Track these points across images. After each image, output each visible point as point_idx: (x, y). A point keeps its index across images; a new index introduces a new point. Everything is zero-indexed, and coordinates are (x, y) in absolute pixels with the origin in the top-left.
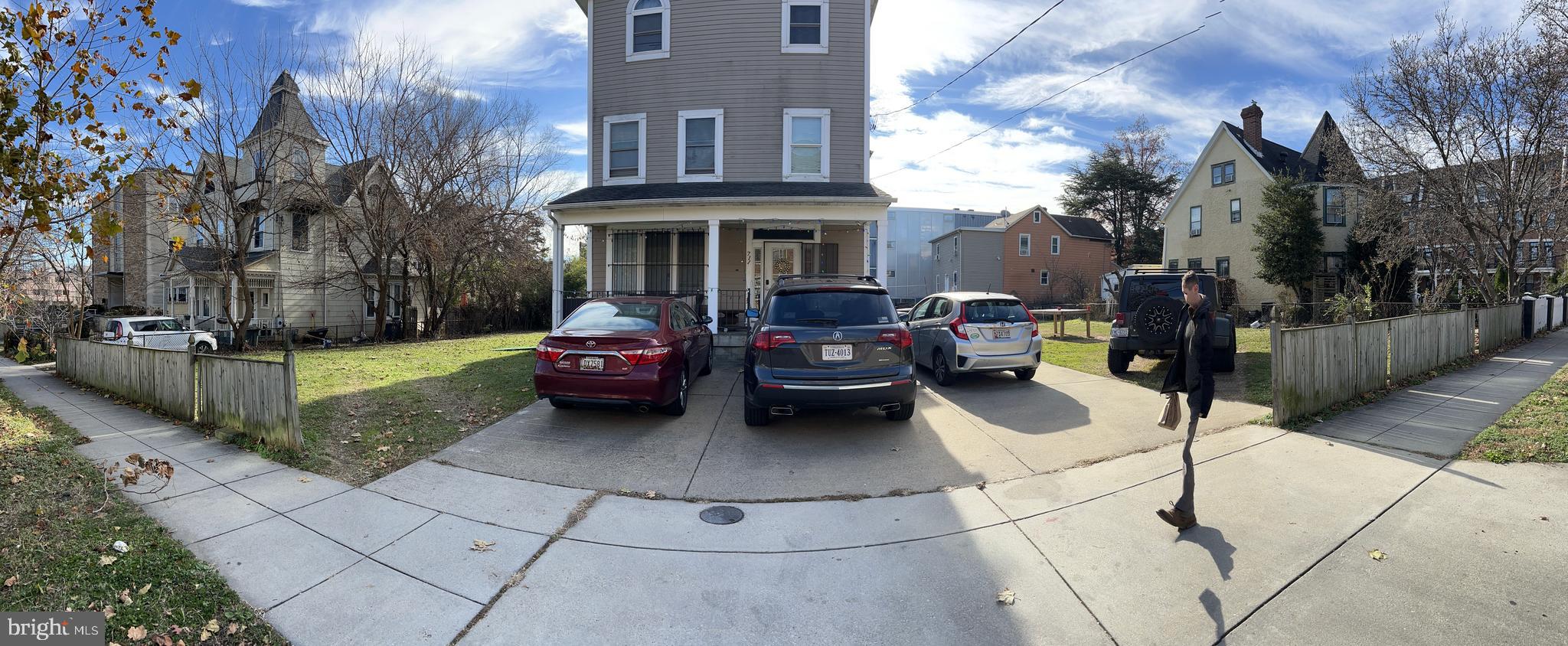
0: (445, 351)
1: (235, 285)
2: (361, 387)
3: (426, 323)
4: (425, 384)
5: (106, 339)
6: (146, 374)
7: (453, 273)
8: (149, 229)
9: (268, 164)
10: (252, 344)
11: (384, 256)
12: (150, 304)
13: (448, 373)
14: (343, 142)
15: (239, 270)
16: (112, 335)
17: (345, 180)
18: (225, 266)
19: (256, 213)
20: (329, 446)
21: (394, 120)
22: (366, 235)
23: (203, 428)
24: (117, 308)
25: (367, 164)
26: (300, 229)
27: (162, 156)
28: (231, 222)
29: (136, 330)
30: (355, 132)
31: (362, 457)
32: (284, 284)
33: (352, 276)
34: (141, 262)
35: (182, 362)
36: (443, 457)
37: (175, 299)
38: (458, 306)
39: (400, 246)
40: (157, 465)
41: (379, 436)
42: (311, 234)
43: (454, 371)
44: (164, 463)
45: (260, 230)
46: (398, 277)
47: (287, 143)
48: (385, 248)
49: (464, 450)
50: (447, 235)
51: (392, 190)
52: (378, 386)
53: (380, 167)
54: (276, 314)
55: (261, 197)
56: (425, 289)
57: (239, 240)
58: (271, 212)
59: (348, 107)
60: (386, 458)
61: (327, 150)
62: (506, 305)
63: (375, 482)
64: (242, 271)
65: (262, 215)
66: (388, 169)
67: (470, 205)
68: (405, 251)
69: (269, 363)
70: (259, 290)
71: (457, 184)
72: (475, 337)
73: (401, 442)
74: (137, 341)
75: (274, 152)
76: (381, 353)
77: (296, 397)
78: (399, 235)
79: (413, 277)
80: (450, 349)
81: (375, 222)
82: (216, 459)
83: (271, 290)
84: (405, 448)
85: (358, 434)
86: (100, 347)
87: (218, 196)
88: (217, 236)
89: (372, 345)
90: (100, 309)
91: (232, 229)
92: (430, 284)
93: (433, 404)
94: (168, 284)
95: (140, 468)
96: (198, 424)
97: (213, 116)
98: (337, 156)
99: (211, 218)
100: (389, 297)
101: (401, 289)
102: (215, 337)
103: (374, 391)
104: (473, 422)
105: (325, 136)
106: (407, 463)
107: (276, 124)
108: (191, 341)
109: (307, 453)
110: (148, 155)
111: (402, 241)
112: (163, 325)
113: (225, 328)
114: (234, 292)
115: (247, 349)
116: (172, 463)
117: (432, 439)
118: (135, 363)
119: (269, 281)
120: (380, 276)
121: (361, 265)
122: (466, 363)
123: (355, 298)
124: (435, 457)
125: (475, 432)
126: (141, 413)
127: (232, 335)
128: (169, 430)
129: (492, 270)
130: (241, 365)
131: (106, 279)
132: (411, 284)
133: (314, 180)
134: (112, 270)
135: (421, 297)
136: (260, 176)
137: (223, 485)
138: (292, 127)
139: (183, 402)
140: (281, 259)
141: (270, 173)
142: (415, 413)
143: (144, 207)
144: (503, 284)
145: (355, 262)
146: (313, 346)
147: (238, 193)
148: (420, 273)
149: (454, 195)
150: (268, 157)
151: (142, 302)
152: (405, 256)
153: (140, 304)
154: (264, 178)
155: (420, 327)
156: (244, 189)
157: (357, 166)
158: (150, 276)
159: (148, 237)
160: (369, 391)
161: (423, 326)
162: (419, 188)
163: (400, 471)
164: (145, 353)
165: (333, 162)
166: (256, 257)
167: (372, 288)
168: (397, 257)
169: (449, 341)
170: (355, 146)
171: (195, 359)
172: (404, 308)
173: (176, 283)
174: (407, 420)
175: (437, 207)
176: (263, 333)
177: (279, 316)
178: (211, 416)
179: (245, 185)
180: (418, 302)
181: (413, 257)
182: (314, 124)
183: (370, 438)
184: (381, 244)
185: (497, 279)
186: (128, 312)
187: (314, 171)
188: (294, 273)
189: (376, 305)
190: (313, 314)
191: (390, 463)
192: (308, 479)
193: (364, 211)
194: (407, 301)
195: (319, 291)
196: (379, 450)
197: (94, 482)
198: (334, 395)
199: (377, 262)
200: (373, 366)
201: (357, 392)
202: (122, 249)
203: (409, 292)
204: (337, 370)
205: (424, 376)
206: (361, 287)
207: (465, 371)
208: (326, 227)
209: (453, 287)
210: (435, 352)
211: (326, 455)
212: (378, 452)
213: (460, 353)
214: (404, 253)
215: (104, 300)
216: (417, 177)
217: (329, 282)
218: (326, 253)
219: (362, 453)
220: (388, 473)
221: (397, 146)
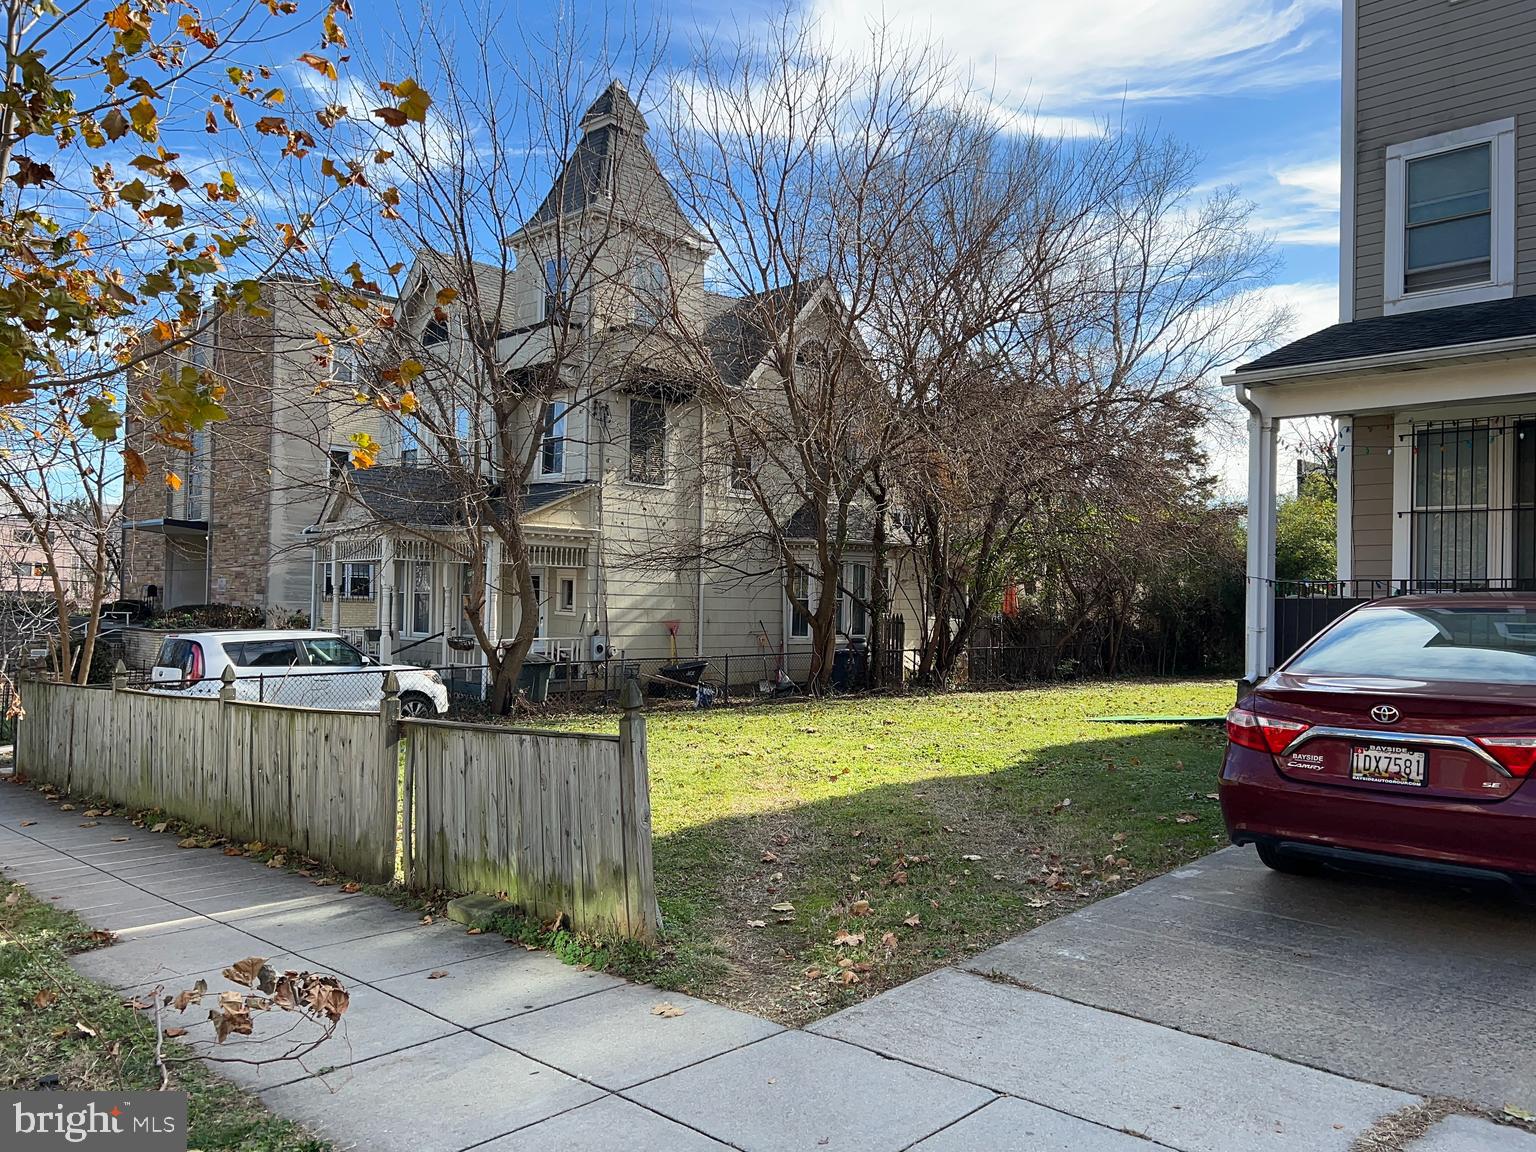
0: (973, 717)
1: (494, 558)
2: (786, 797)
3: (924, 652)
4: (934, 793)
5: (157, 685)
6: (268, 770)
7: (987, 540)
8: (279, 420)
9: (577, 286)
10: (536, 699)
11: (834, 500)
12: (276, 600)
13: (985, 771)
14: (745, 244)
15: (506, 523)
16: (176, 674)
17: (748, 330)
18: (473, 515)
19: (549, 393)
20: (720, 933)
21: (860, 200)
22: (794, 451)
23: (416, 897)
24: (188, 609)
25: (798, 294)
26: (645, 434)
28: (487, 412)
29: (241, 663)
30: (771, 224)
31: (798, 958)
32: (609, 560)
33: (762, 544)
34: (260, 500)
35: (367, 741)
36: (994, 965)
37: (342, 589)
38: (995, 614)
39: (869, 478)
40: (305, 986)
41: (835, 911)
42: (671, 448)
43: (1000, 765)
44: (325, 981)
45: (556, 434)
46: (862, 546)
47: (620, 242)
48: (837, 480)
50: (976, 453)
51: (851, 355)
52: (826, 796)
53: (825, 302)
54: (589, 628)
55: (559, 358)
56: (921, 573)
57: (506, 455)
58: (582, 394)
59: (757, 170)
60: (855, 962)
61: (709, 262)
62: (1112, 615)
63: (835, 1016)
64: (515, 527)
65: (561, 401)
66: (843, 307)
67: (1022, 388)
68: (881, 487)
69: (584, 738)
70: (553, 571)
71: (996, 339)
72: (1040, 687)
73: (891, 925)
74: (246, 692)
75: (590, 260)
76: (828, 719)
77: (647, 817)
78: (864, 453)
79: (896, 547)
80: (985, 713)
81: (814, 425)
82: (452, 970)
83: (581, 572)
84: (901, 939)
85: (788, 906)
86: (143, 704)
87: (458, 350)
89: (804, 701)
90: (141, 612)
91: (490, 427)
92: (934, 565)
93: (958, 839)
94: (325, 553)
95: (262, 994)
96: (403, 888)
98: (732, 276)
99: (438, 401)
100: (842, 590)
101: (869, 576)
102: (445, 682)
103: (818, 806)
104: (1060, 888)
105: (705, 232)
106: (907, 974)
107: (593, 199)
108: (386, 690)
109: (670, 949)
111: (874, 465)
112: (312, 651)
113: (468, 660)
114: (492, 575)
115: (522, 711)
117: (962, 921)
118: (240, 742)
119: (577, 552)
120: (823, 543)
121: (781, 520)
122: (1027, 748)
123: (767, 593)
124: (974, 965)
126: (255, 866)
127: (487, 677)
128: (329, 904)
129: (1080, 531)
130: (516, 745)
131: (161, 538)
132: (890, 564)
133: (682, 329)
134: (179, 515)
135: (912, 592)
136: (557, 312)
137: (470, 1030)
138: (631, 207)
139: (365, 836)
140: (605, 502)
141: (580, 305)
142: (916, 859)
143: (271, 366)
144: (1106, 563)
145: (769, 513)
146: (670, 703)
147: (505, 347)
148: (912, 539)
149: (992, 362)
150: (577, 271)
151: (257, 597)
152: (879, 499)
153: (253, 600)
154: (566, 317)
155: (910, 660)
156: (519, 339)
157: (776, 298)
158: (278, 531)
159: (278, 439)
160: (805, 807)
161: (918, 658)
162: (912, 352)
163: (892, 992)
164: (268, 719)
165: (723, 288)
166: (545, 495)
167: (803, 571)
168: (861, 502)
169: (980, 695)
170: (772, 254)
171: (397, 732)
172: (874, 616)
173: (345, 551)
174: (901, 876)
175: (954, 395)
176: (561, 673)
177: (596, 633)
178: (436, 868)
179: (522, 331)
180: (907, 603)
181: (896, 501)
182: (680, 203)
183: (817, 915)
184: (826, 471)
185: (1091, 552)
186: (218, 618)
187: (681, 307)
188: (633, 534)
189: (813, 608)
190: (672, 629)
191: (868, 974)
192: (676, 1010)
193: (790, 398)
194: (880, 602)
195: (688, 576)
196: (838, 941)
197: (127, 1043)
198: (726, 814)
199: (816, 511)
200: (811, 748)
201: (778, 807)
202: (208, 465)
203: (886, 580)
204: (731, 756)
205: (931, 775)
206: (782, 568)
207: (1028, 767)
208: (705, 433)
209: (987, 571)
210: (949, 719)
211: (717, 952)
212: (837, 947)
213: (1009, 723)
214: (878, 492)
215: (152, 590)
216: (908, 324)
217: (711, 556)
218: (705, 490)
219: (798, 949)
220: (865, 996)
221: (866, 257)
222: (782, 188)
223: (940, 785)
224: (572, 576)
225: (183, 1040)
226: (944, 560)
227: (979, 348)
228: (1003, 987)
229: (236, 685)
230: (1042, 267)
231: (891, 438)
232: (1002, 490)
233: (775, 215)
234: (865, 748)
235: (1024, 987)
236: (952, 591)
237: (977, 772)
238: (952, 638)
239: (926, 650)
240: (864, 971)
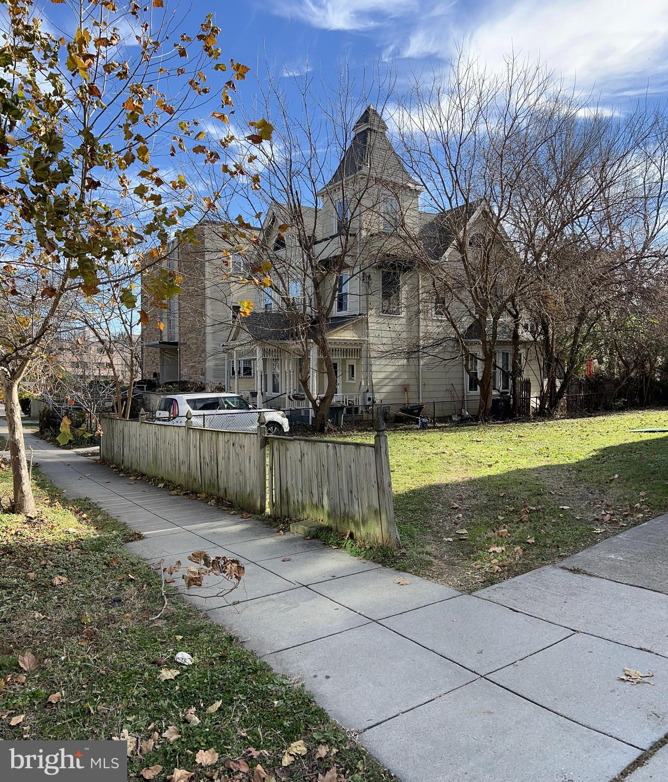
0: (568, 432)
1: (314, 355)
2: (465, 475)
3: (542, 398)
4: (545, 474)
5: (159, 419)
6: (208, 460)
7: (576, 336)
8: (208, 292)
9: (352, 214)
10: (336, 424)
11: (490, 318)
12: (210, 378)
13: (573, 461)
14: (440, 185)
15: (319, 337)
16: (166, 414)
17: (442, 230)
18: (303, 334)
19: (339, 271)
20: (429, 544)
21: (501, 156)
22: (468, 293)
23: (276, 521)
24: (171, 383)
25: (469, 209)
26: (390, 288)
27: (225, 208)
28: (309, 282)
29: (194, 408)
30: (453, 173)
31: (470, 558)
32: (373, 354)
33: (451, 343)
34: (200, 331)
35: (252, 447)
36: (575, 564)
37: (239, 373)
38: (582, 376)
39: (509, 305)
40: (225, 564)
41: (490, 534)
42: (403, 294)
43: (582, 458)
44: (233, 562)
45: (344, 291)
46: (506, 342)
47: (374, 190)
48: (491, 308)
49: (602, 556)
50: (569, 290)
51: (499, 239)
52: (486, 475)
53: (484, 212)
54: (363, 389)
55: (344, 253)
56: (540, 356)
57: (319, 304)
58: (357, 270)
59: (446, 145)
60: (500, 561)
61: (421, 196)
62: (644, 374)
63: (488, 589)
64: (324, 340)
65: (346, 274)
66: (494, 214)
67: (596, 251)
68: (516, 310)
69: (357, 445)
70: (344, 361)
71: (580, 226)
72: (605, 415)
73: (519, 543)
74: (197, 422)
75: (359, 201)
76: (488, 434)
77: (390, 485)
78: (507, 292)
79: (525, 342)
80: (575, 430)
81: (478, 278)
82: (293, 557)
83: (358, 360)
84: (524, 550)
85: (464, 531)
86: (153, 428)
87: (291, 253)
88: (289, 299)
89: (476, 425)
90: (150, 385)
91: (311, 290)
92: (547, 351)
93: (557, 498)
94: (231, 356)
95: (205, 567)
96: (270, 517)
97: (284, 161)
98: (433, 202)
100: (495, 366)
101: (510, 358)
102: (287, 417)
103: (481, 480)
104: (611, 522)
105: (418, 180)
106: (527, 568)
107: (360, 168)
108: (261, 421)
109: (403, 551)
110: (211, 206)
111: (512, 298)
112: (226, 403)
113: (302, 405)
114: (313, 364)
115: (330, 430)
116: (242, 562)
117: (558, 541)
118: (195, 446)
119: (356, 351)
120: (484, 342)
121: (462, 330)
122: (596, 448)
123: (455, 369)
124: (564, 563)
125: (615, 534)
126: (203, 505)
127: (312, 413)
128: (236, 524)
130: (325, 448)
131: (158, 350)
132: (522, 351)
133: (407, 232)
134: (165, 339)
135: (535, 366)
136: (344, 229)
137: (306, 586)
138: (379, 170)
139: (252, 492)
140: (370, 325)
141: (355, 224)
142: (534, 508)
143: (203, 266)
144: (641, 346)
145: (454, 327)
146: (406, 426)
147: (317, 248)
148: (534, 337)
149: (576, 239)
150: (352, 206)
151: (201, 377)
152: (515, 317)
153: (199, 379)
154: (347, 231)
155: (534, 403)
156: (324, 244)
157: (456, 212)
158: (210, 346)
159: (208, 301)
160: (475, 480)
161: (538, 402)
162: (533, 235)
163: (519, 577)
164: (207, 436)
165: (428, 209)
166: (338, 323)
167: (474, 357)
168: (505, 319)
169: (572, 420)
170: (454, 189)
171: (265, 442)
172: (514, 380)
173: (240, 354)
174: (525, 517)
176: (349, 411)
177: (368, 391)
178: (285, 508)
179: (326, 240)
180: (532, 372)
181: (525, 317)
182: (405, 166)
183: (480, 537)
184: (485, 303)
186: (184, 387)
187: (407, 221)
188: (384, 341)
189: (480, 377)
190: (405, 389)
191: (506, 568)
192: (406, 582)
193: (465, 265)
194: (517, 371)
195: (413, 362)
196: (491, 550)
197: (149, 585)
198: (433, 483)
199: (481, 325)
200: (478, 450)
201: (460, 480)
202: (177, 315)
203: (520, 360)
204: (436, 454)
205: (543, 464)
206: (463, 355)
207: (596, 458)
208: (420, 286)
209: (576, 353)
210: (555, 433)
211: (427, 553)
212: (490, 553)
213: (588, 435)
214: (515, 313)
215: (155, 375)
216: (530, 221)
217: (424, 351)
218: (421, 316)
219: (470, 553)
220: (504, 579)
221: (505, 186)
222: (459, 152)
223: (548, 469)
224: (353, 362)
225: (173, 585)
226: (552, 348)
227: (570, 231)
228: (579, 575)
229: (193, 419)
230: (603, 185)
231: (521, 284)
232: (583, 309)
233: (455, 168)
234: (508, 450)
235: (590, 575)
236: (557, 365)
237: (569, 462)
238: (557, 390)
239: (543, 397)
240: (504, 566)
